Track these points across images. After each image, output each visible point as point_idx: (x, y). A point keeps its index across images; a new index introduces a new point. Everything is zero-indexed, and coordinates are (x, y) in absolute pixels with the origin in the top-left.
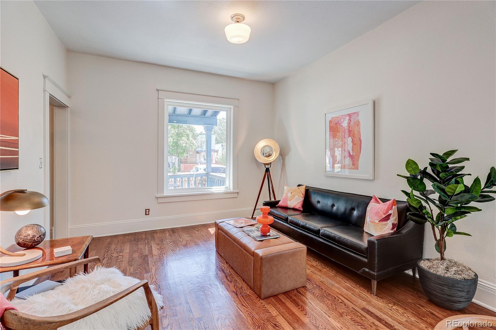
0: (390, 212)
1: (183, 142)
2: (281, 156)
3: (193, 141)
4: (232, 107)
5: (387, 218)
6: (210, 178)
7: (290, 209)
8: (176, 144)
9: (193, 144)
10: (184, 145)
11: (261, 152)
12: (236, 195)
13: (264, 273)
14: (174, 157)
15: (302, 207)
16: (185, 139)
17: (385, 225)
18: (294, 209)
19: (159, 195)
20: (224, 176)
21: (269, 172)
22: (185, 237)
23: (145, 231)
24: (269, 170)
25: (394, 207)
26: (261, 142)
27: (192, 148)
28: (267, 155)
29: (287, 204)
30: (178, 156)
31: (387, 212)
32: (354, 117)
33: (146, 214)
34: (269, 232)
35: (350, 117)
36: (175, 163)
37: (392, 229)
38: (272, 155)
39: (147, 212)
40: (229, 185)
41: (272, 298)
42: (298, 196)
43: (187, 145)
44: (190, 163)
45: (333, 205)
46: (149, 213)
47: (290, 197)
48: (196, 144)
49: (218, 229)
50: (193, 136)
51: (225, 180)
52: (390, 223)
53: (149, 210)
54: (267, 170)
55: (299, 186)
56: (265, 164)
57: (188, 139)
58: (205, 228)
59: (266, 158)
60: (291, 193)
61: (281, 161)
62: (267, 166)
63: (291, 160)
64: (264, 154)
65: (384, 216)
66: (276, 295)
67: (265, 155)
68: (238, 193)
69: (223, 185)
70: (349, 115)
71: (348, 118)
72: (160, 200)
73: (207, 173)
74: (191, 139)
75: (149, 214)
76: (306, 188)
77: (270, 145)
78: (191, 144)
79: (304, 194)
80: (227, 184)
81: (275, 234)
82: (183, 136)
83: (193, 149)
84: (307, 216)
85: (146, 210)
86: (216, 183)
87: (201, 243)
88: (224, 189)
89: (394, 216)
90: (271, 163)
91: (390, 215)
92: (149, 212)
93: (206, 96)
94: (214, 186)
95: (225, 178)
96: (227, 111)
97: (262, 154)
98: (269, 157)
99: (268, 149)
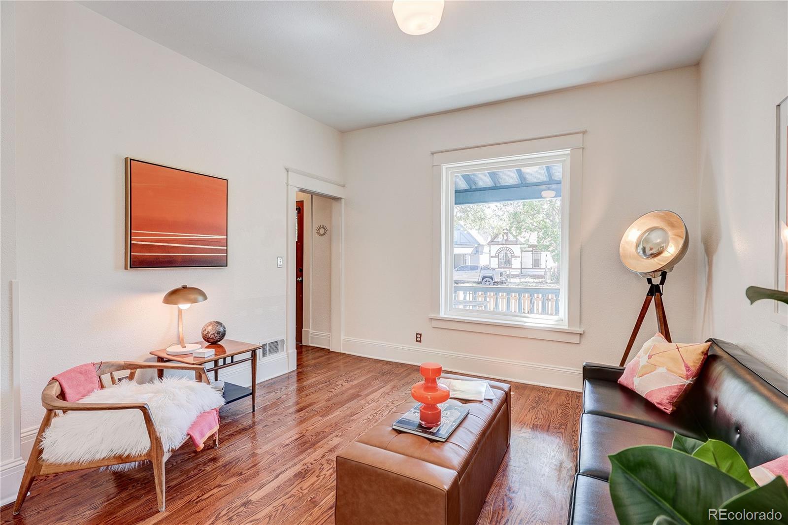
2: (707, 255)
4: (569, 151)
11: (638, 248)
12: (576, 339)
15: (672, 404)
19: (433, 315)
21: (662, 296)
24: (660, 291)
28: (654, 251)
29: (633, 383)
33: (417, 341)
38: (666, 252)
39: (419, 338)
40: (564, 315)
42: (668, 370)
46: (421, 340)
47: (644, 367)
53: (420, 335)
54: (655, 290)
56: (649, 276)
59: (652, 260)
60: (650, 357)
62: (655, 279)
64: (647, 250)
67: (648, 252)
68: (582, 334)
72: (435, 324)
77: (661, 227)
80: (562, 312)
85: (417, 334)
90: (663, 272)
92: (420, 338)
93: (503, 143)
97: (640, 250)
98: (659, 254)
99: (656, 238)
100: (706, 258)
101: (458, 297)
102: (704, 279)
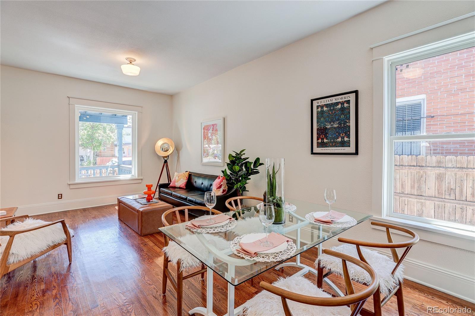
0: (222, 183)
1: (99, 135)
2: (177, 151)
3: (111, 134)
4: (137, 112)
5: (220, 187)
6: (121, 169)
7: (177, 188)
8: (91, 138)
9: (111, 137)
10: (100, 138)
11: (161, 148)
12: (140, 181)
13: (143, 221)
14: (89, 150)
15: (185, 186)
16: (101, 132)
17: (219, 191)
18: (180, 188)
19: (71, 183)
20: (131, 167)
21: (167, 163)
22: (95, 213)
23: (58, 212)
24: (167, 161)
25: (224, 180)
26: (159, 141)
27: (109, 141)
28: (165, 150)
29: (175, 185)
30: (93, 149)
31: (220, 183)
32: (215, 127)
33: (59, 198)
34: (152, 200)
35: (213, 127)
36: (90, 156)
37: (223, 193)
38: (169, 150)
39: (60, 196)
40: (134, 173)
41: (149, 236)
43: (104, 139)
44: (107, 157)
45: (202, 184)
47: (177, 180)
48: (114, 137)
49: (120, 203)
50: (110, 130)
51: (131, 170)
52: (221, 190)
53: (61, 194)
54: (166, 162)
55: (186, 172)
56: (164, 157)
57: (105, 132)
58: (113, 207)
59: (165, 153)
60: (178, 177)
61: (177, 154)
62: (165, 159)
63: (183, 154)
64: (163, 149)
65: (219, 186)
66: (152, 234)
67: (164, 150)
68: (142, 179)
69: (129, 174)
70: (213, 125)
71: (212, 127)
72: (72, 187)
73: (118, 165)
74: (108, 132)
75: (61, 198)
76: (190, 173)
77: (167, 143)
78: (108, 137)
79: (188, 178)
80: (133, 173)
81: (155, 201)
82: (99, 129)
83: (111, 143)
84: (188, 191)
85: (59, 195)
86: (123, 172)
87: (107, 216)
88: (130, 177)
89: (224, 185)
90: (168, 156)
91: (222, 184)
94: (121, 174)
95: (131, 168)
96: (133, 115)
97: (161, 149)
98: (167, 151)
99: (166, 146)
100: (177, 152)
101: (84, 172)
102: (176, 158)
